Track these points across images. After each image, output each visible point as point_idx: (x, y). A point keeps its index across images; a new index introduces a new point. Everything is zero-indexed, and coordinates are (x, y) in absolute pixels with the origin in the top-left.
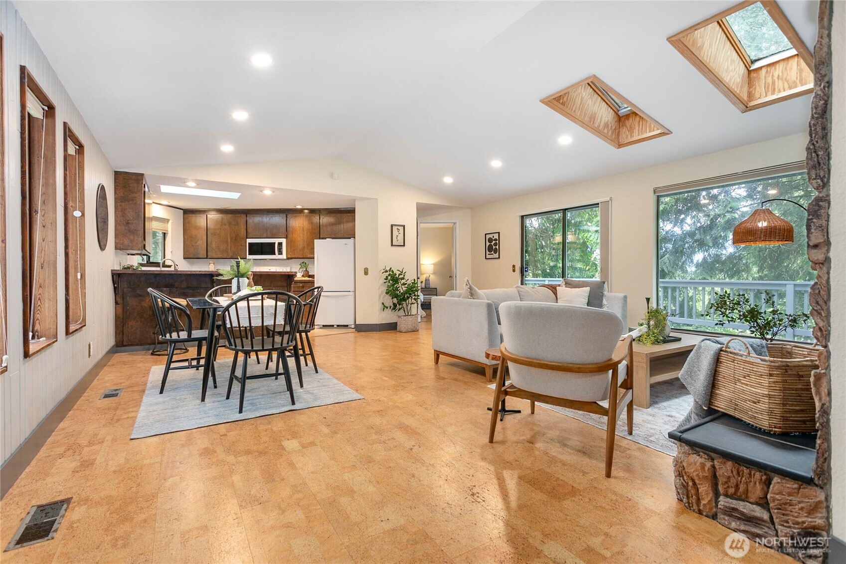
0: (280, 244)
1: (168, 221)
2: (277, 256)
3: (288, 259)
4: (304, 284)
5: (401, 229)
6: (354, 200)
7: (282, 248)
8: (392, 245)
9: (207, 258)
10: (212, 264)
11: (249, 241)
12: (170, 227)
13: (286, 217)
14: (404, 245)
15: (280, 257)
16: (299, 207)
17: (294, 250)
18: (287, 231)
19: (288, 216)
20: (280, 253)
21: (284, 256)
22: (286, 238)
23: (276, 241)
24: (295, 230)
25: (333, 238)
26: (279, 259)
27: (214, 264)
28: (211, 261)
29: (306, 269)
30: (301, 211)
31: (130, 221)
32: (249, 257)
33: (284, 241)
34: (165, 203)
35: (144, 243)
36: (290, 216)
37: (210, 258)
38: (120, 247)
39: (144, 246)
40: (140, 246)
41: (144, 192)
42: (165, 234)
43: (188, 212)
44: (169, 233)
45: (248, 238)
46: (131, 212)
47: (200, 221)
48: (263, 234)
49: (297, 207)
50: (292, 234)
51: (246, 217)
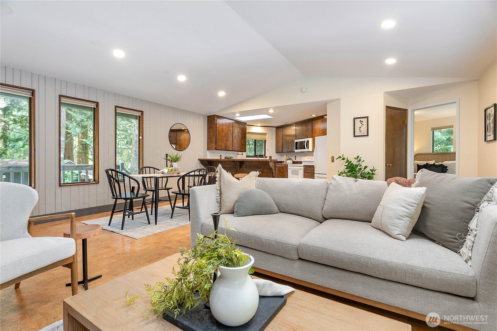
0: (308, 141)
1: (266, 134)
2: (306, 150)
5: (365, 120)
6: (324, 105)
7: (308, 145)
8: (355, 136)
9: (282, 152)
11: (296, 141)
12: (267, 137)
14: (368, 135)
15: (308, 150)
16: (314, 116)
18: (312, 133)
20: (308, 148)
21: (310, 149)
22: (311, 137)
23: (306, 140)
24: (316, 132)
26: (308, 152)
27: (286, 155)
31: (211, 137)
32: (296, 151)
33: (310, 140)
34: (259, 125)
35: (216, 146)
36: (313, 122)
37: (284, 152)
38: (209, 149)
39: (216, 148)
40: (214, 148)
41: (216, 123)
42: (265, 141)
43: (278, 128)
44: (267, 140)
45: (296, 139)
46: (212, 133)
47: (280, 132)
48: (301, 136)
49: (312, 116)
50: (315, 134)
51: (296, 127)
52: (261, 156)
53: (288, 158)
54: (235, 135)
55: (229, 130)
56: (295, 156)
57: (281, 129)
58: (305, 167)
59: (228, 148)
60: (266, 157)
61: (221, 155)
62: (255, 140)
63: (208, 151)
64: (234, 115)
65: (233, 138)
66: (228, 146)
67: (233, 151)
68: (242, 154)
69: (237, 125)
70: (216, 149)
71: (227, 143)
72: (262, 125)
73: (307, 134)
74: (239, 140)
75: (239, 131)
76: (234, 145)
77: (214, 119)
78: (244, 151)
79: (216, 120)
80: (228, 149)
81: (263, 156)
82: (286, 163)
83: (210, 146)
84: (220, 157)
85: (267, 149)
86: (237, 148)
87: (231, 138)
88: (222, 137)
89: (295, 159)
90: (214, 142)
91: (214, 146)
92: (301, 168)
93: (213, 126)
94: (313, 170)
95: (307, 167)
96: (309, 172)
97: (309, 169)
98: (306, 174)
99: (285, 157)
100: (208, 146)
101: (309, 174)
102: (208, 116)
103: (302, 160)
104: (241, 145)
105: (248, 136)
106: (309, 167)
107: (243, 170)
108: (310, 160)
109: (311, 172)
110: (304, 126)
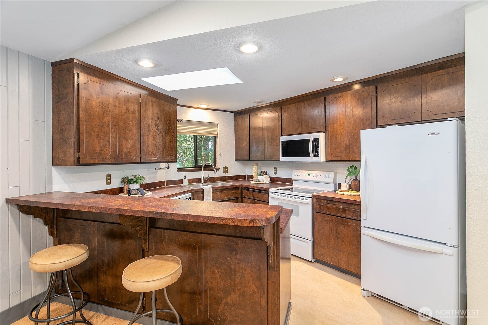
0: (316, 141)
2: (311, 159)
4: (346, 205)
7: (318, 147)
9: (250, 160)
10: (255, 166)
11: (283, 139)
12: (219, 131)
13: (325, 100)
15: (316, 159)
16: (339, 80)
17: (336, 149)
18: (326, 122)
19: (327, 100)
20: (317, 154)
21: (322, 157)
22: (325, 131)
23: (311, 137)
24: (337, 120)
25: (400, 124)
26: (314, 162)
27: (257, 165)
28: (254, 163)
29: (356, 177)
30: (346, 87)
32: (283, 159)
34: (204, 106)
35: (78, 155)
36: (329, 98)
37: (252, 160)
38: (57, 162)
39: (78, 160)
40: (72, 160)
41: (78, 84)
42: (215, 138)
43: (239, 114)
44: (218, 136)
45: (282, 136)
46: (65, 115)
47: (244, 122)
48: (298, 129)
49: (335, 80)
50: (333, 125)
51: (281, 110)
52: (208, 168)
53: (259, 172)
54: (148, 124)
55: (127, 109)
56: (275, 168)
57: (247, 116)
59: (127, 156)
60: (218, 169)
61: (109, 175)
62: (196, 137)
63: (55, 172)
64: (136, 62)
65: (143, 132)
66: (125, 150)
67: (141, 163)
68: (168, 168)
69: (154, 99)
70: (78, 163)
71: (120, 143)
72: (210, 107)
73: (310, 124)
74: (159, 137)
75: (157, 114)
76: (143, 148)
77: (70, 72)
78: (171, 160)
79: (78, 74)
80: (125, 160)
81: (211, 166)
82: (258, 181)
83: (61, 155)
84: (107, 179)
85: (220, 154)
86: (153, 156)
87: (136, 131)
88: (102, 126)
89: (275, 173)
90: (73, 140)
91: (71, 153)
92: (305, 201)
93: (67, 94)
94: (344, 211)
95: (322, 201)
96: (330, 213)
97: (330, 205)
98: (320, 217)
99: (254, 169)
100: (55, 155)
101: (328, 218)
102: (54, 65)
103: (293, 178)
104: (165, 147)
105: (180, 127)
106: (327, 200)
107: (161, 236)
108: (315, 179)
109: (337, 214)
110: (303, 108)
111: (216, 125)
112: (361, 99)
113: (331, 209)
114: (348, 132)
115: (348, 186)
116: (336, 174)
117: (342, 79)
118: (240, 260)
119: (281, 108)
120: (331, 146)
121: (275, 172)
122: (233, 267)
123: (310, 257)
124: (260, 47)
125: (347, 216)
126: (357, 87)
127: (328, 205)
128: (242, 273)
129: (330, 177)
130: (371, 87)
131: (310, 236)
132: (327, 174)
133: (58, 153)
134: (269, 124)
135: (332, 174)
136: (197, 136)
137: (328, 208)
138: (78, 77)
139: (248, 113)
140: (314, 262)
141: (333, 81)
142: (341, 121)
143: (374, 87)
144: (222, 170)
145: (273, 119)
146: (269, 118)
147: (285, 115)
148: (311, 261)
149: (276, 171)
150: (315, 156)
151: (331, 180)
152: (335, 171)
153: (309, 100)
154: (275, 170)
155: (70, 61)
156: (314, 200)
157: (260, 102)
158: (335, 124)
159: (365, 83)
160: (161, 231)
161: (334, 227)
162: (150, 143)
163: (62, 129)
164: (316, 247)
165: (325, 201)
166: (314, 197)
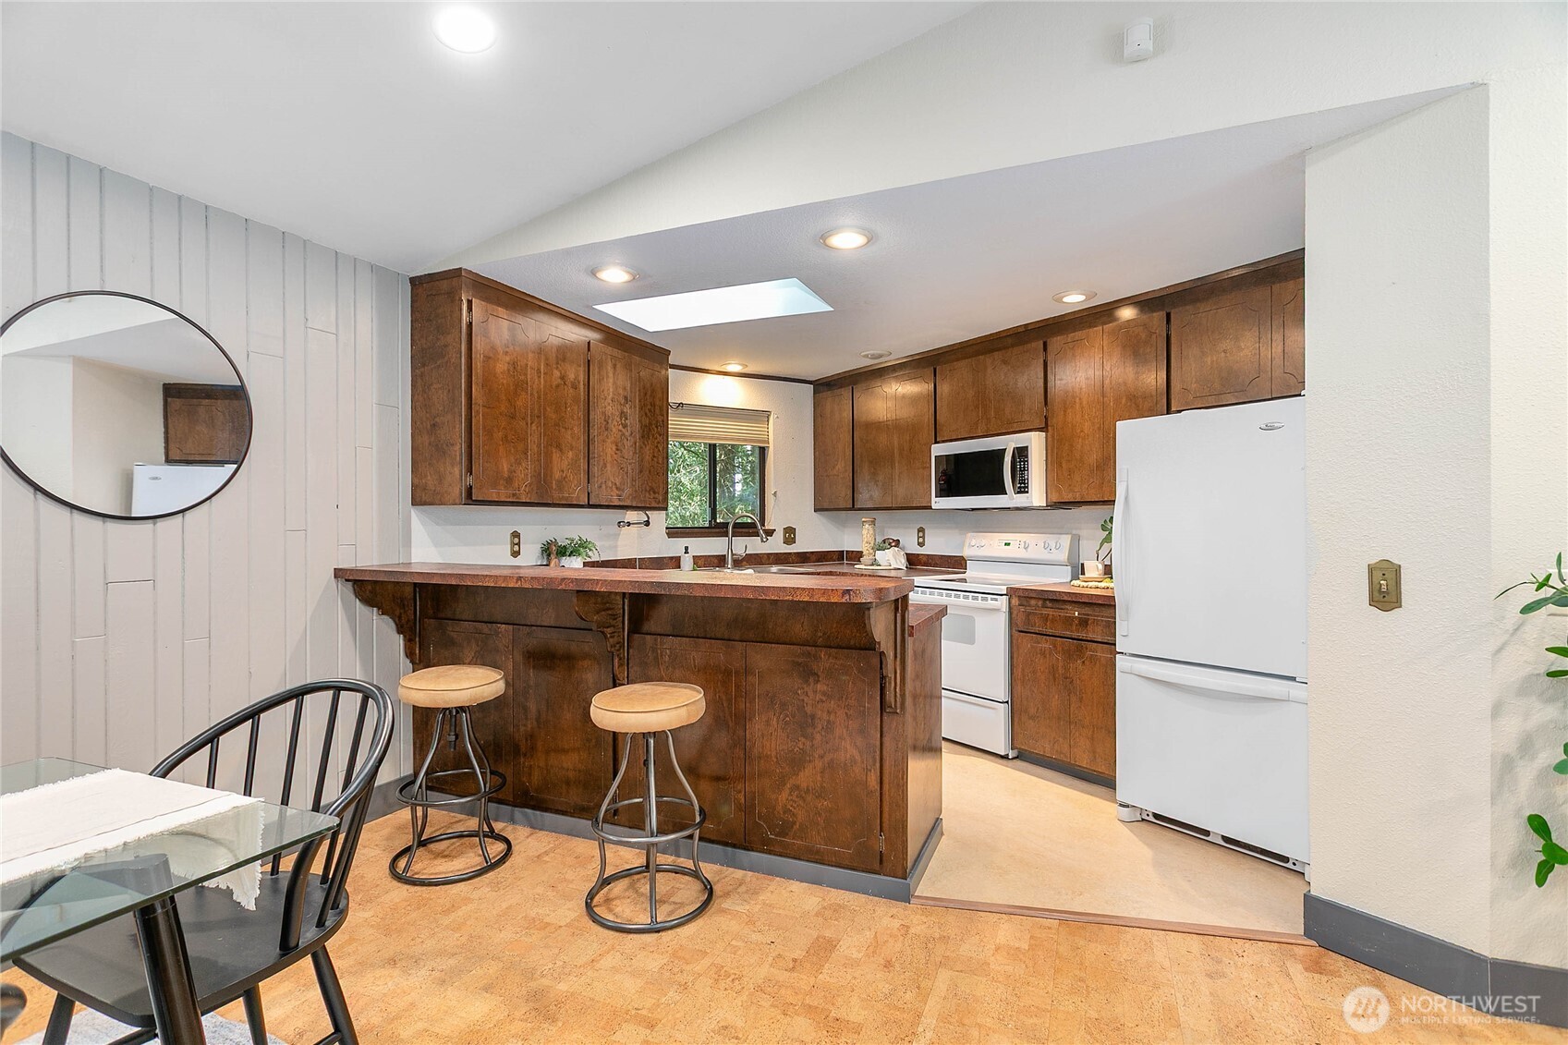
0: (1021, 453)
1: (766, 414)
2: (1011, 499)
3: (1054, 505)
4: (1087, 610)
7: (1024, 469)
9: (853, 508)
10: (867, 526)
11: (938, 450)
12: (773, 433)
13: (1045, 349)
15: (1020, 500)
16: (1075, 300)
17: (1070, 472)
18: (1046, 404)
19: (1049, 348)
20: (1022, 488)
21: (1037, 495)
22: (1044, 428)
23: (1009, 443)
24: (1074, 397)
26: (1017, 509)
27: (873, 522)
28: (866, 516)
30: (1096, 316)
31: (437, 420)
32: (940, 503)
33: (1035, 442)
34: (735, 367)
35: (470, 480)
36: (1056, 342)
37: (859, 510)
38: (422, 496)
39: (469, 490)
40: (457, 490)
41: (470, 325)
42: (763, 450)
43: (823, 386)
44: (771, 445)
45: (936, 442)
46: (440, 392)
47: (840, 407)
48: (976, 423)
49: (1065, 300)
50: (1065, 411)
51: (935, 375)
52: (745, 529)
53: (879, 540)
54: (604, 413)
55: (562, 378)
56: (921, 530)
57: (846, 392)
58: (1015, 601)
59: (560, 489)
60: (770, 533)
61: (516, 535)
62: (713, 448)
63: (417, 518)
64: (593, 273)
65: (594, 432)
66: (557, 475)
67: (590, 506)
68: (647, 523)
69: (617, 353)
70: (470, 498)
71: (548, 456)
72: (749, 370)
73: (1007, 410)
74: (628, 444)
75: (625, 389)
76: (595, 470)
77: (453, 297)
78: (654, 505)
79: (470, 302)
80: (556, 496)
81: (753, 525)
82: (875, 562)
83: (431, 481)
84: (513, 544)
85: (775, 494)
86: (616, 492)
87: (578, 430)
88: (513, 417)
89: (921, 545)
90: (459, 448)
91: (455, 475)
92: (990, 603)
93: (446, 346)
94: (1084, 623)
95: (1033, 602)
96: (1050, 631)
97: (1050, 612)
98: (1026, 643)
99: (865, 532)
100: (416, 481)
101: (1045, 644)
102: (415, 282)
103: (966, 553)
104: (641, 472)
105: (675, 422)
106: (1045, 600)
107: (654, 650)
108: (1021, 554)
109: (1068, 633)
110: (989, 370)
111: (762, 416)
112: (1133, 345)
113: (1053, 621)
114: (1099, 429)
115: (1100, 567)
116: (1076, 540)
117: (1082, 298)
118: (824, 694)
119: (935, 370)
120: (1060, 465)
121: (921, 540)
122: (809, 709)
123: (1000, 745)
124: (871, 239)
125: (1091, 636)
126: (1127, 313)
127: (1045, 612)
128: (829, 722)
129: (1059, 548)
130: (1155, 314)
131: (1001, 692)
132: (1051, 540)
133: (426, 476)
134: (905, 413)
135: (1066, 541)
136: (715, 445)
137: (1045, 618)
138: (470, 309)
139: (849, 385)
140: (1012, 759)
141: (1059, 300)
142: (1085, 402)
143: (1163, 314)
144: (779, 536)
145: (914, 400)
146: (904, 397)
147: (944, 389)
148: (1005, 757)
149: (923, 537)
150: (1018, 493)
151: (1062, 555)
152: (1074, 532)
153: (1006, 348)
154: (921, 534)
155: (457, 273)
156: (1013, 601)
157: (881, 356)
158: (1069, 411)
159: (1146, 303)
160: (656, 640)
161: (1061, 664)
162: (609, 459)
163: (434, 425)
164: (1016, 719)
165: (1040, 603)
166: (1012, 592)
